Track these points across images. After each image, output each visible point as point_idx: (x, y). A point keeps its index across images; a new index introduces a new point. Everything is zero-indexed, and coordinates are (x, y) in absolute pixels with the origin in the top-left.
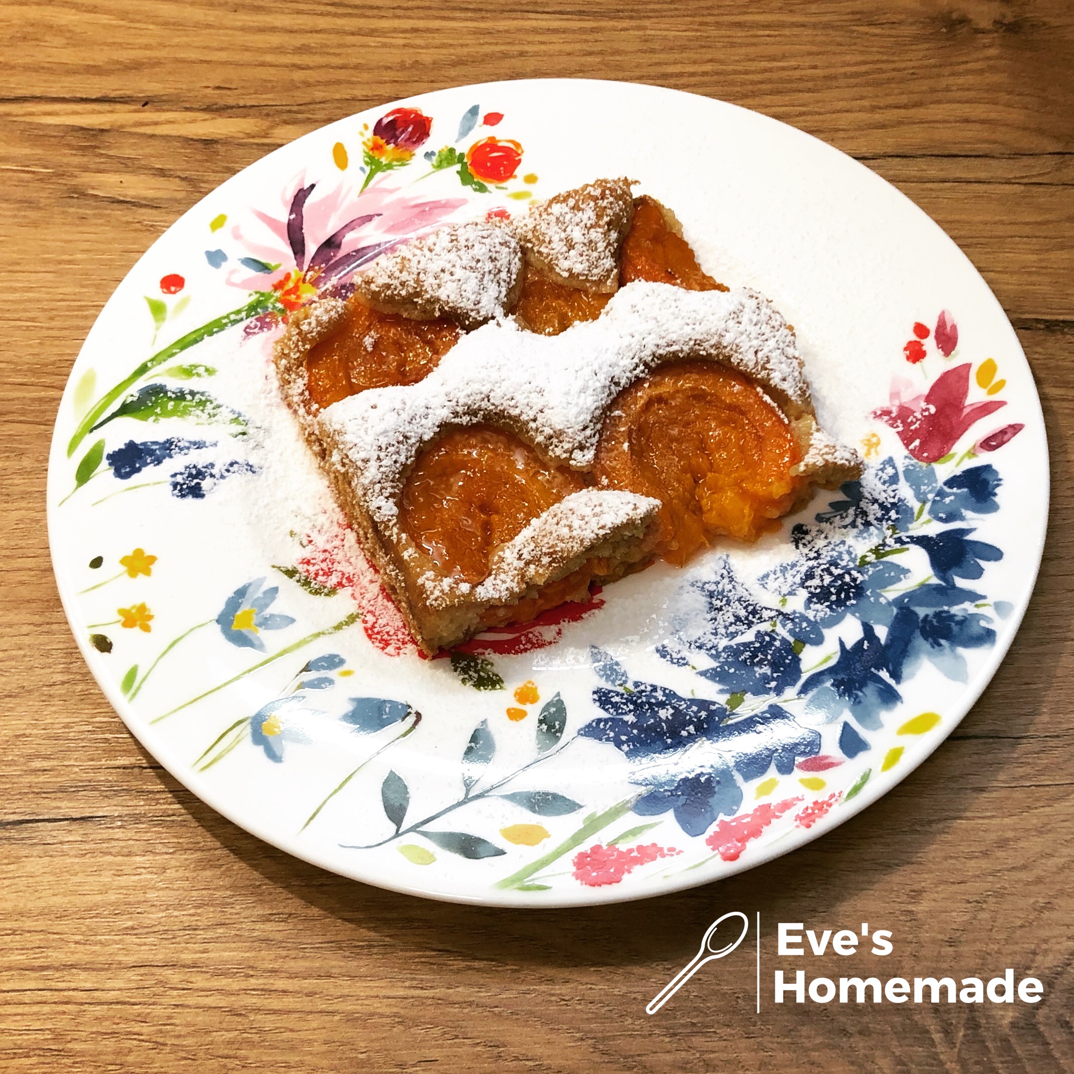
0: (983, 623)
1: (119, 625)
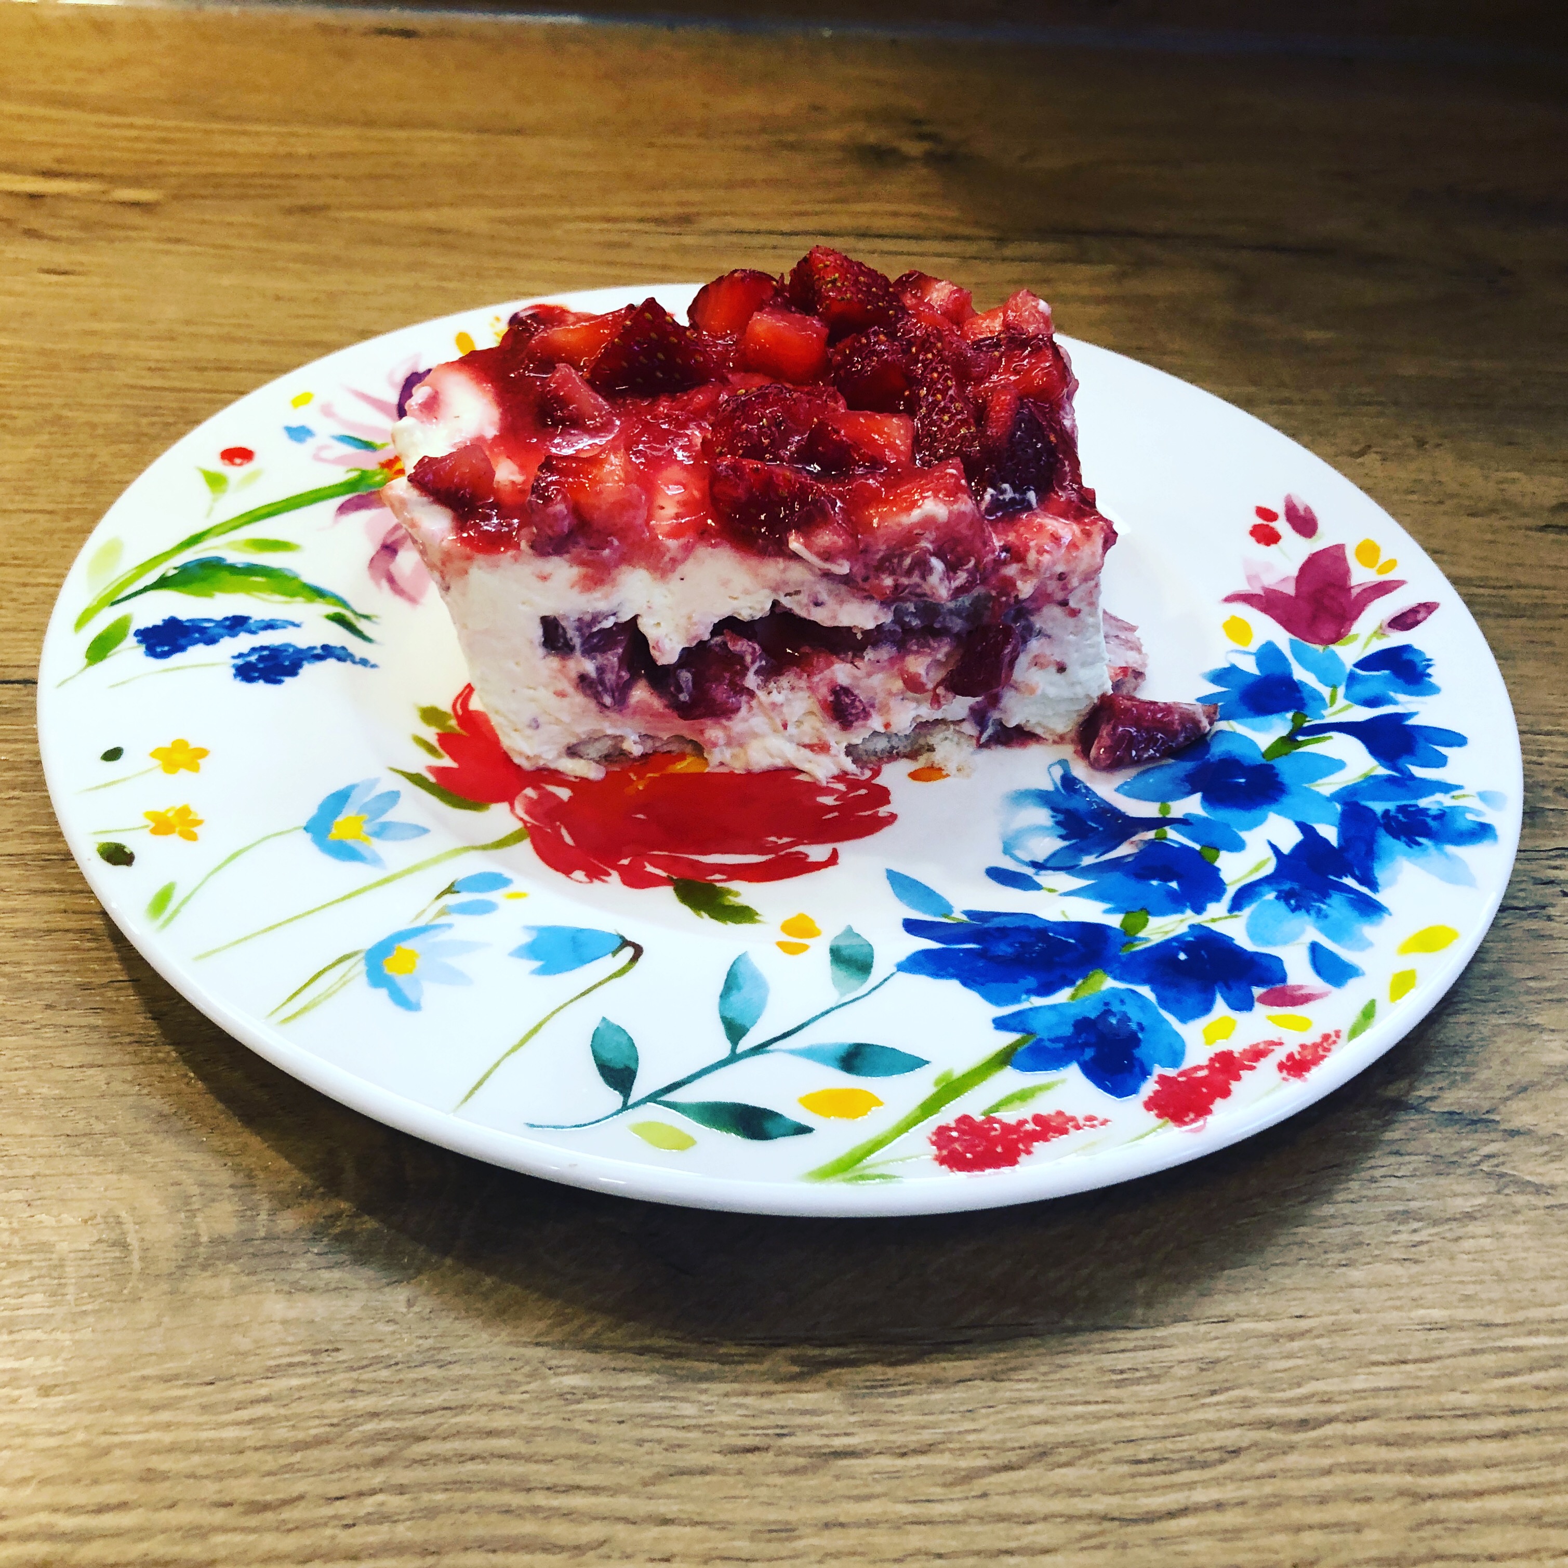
0: (1470, 817)
1: (147, 830)
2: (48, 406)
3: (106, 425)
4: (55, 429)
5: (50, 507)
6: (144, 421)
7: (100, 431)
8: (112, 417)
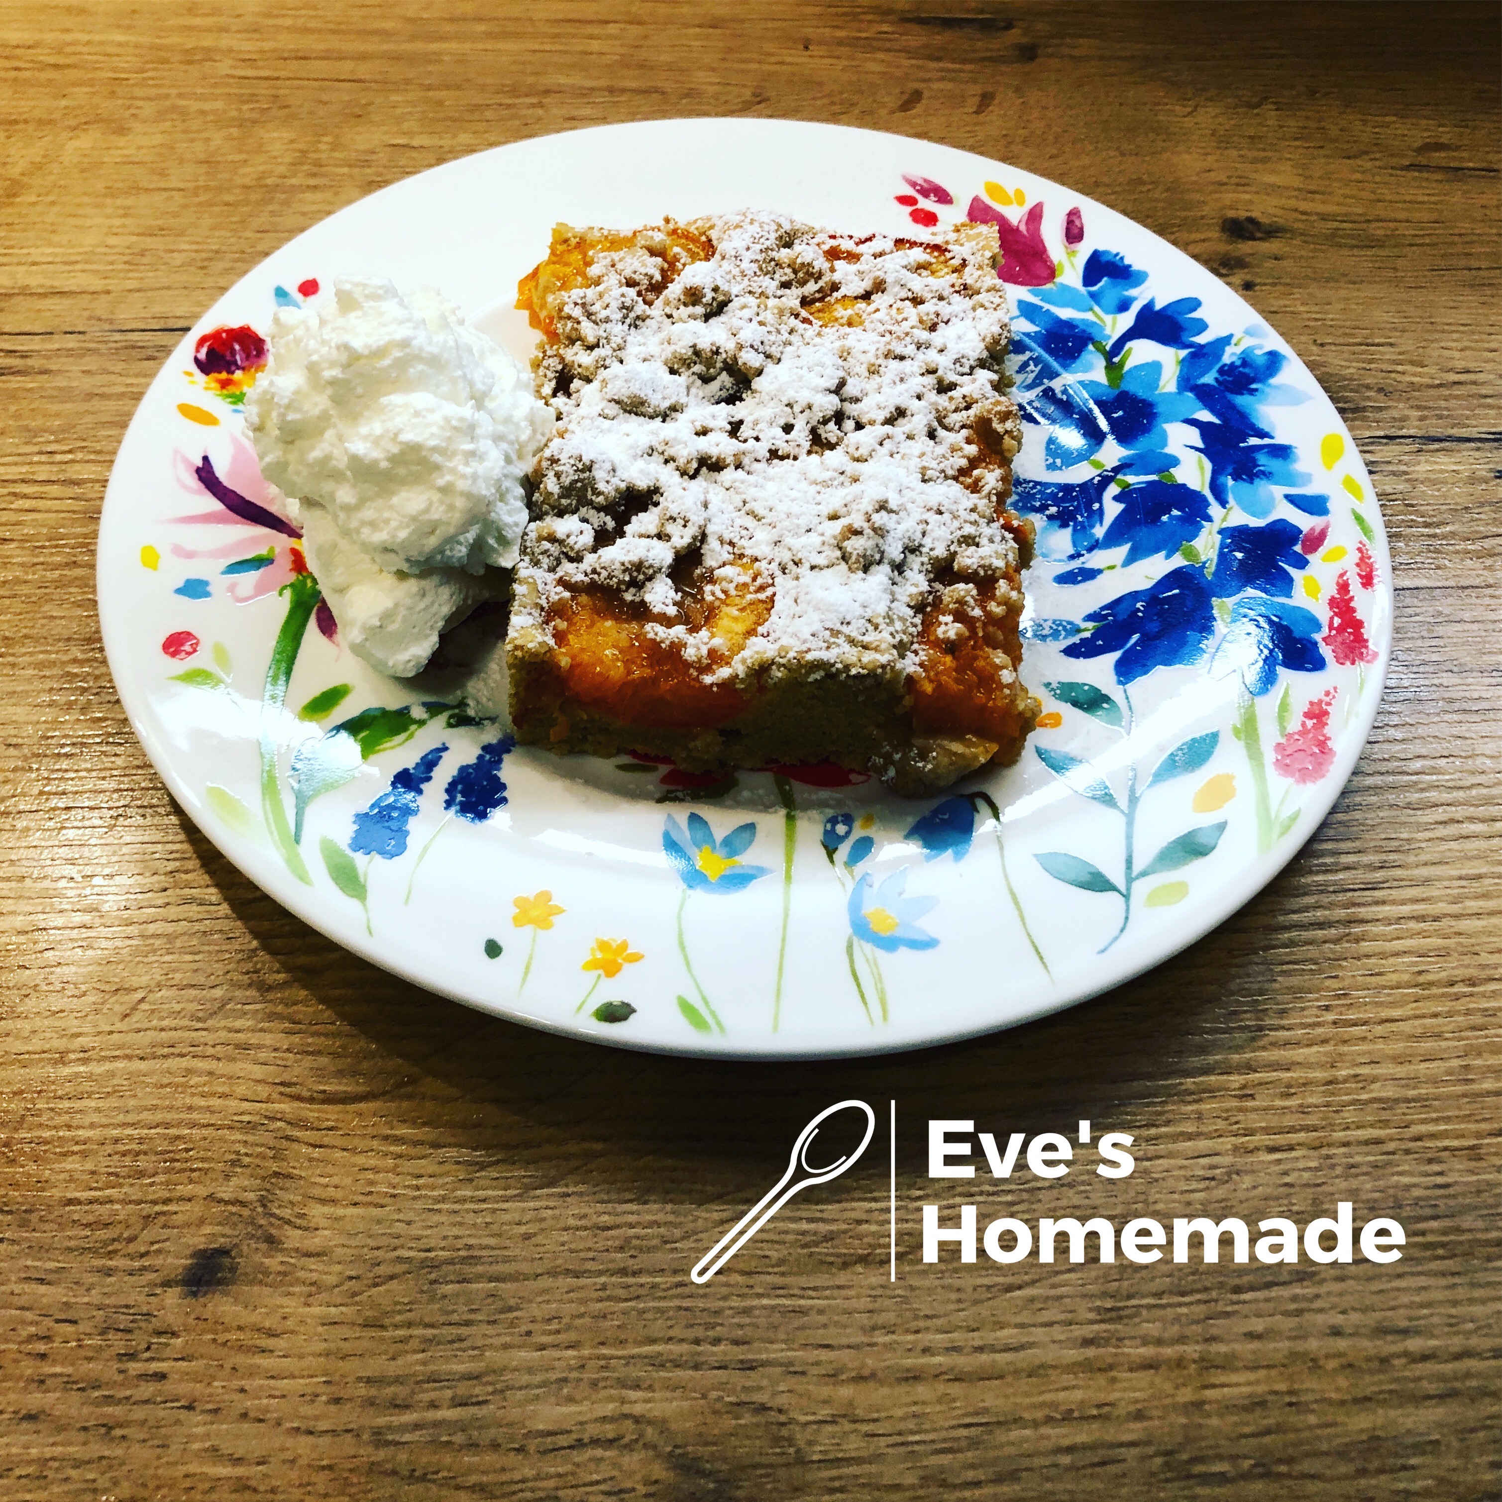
2: (167, 97)
3: (215, 112)
4: (175, 116)
5: (181, 185)
6: (245, 107)
7: (211, 118)
8: (219, 105)
